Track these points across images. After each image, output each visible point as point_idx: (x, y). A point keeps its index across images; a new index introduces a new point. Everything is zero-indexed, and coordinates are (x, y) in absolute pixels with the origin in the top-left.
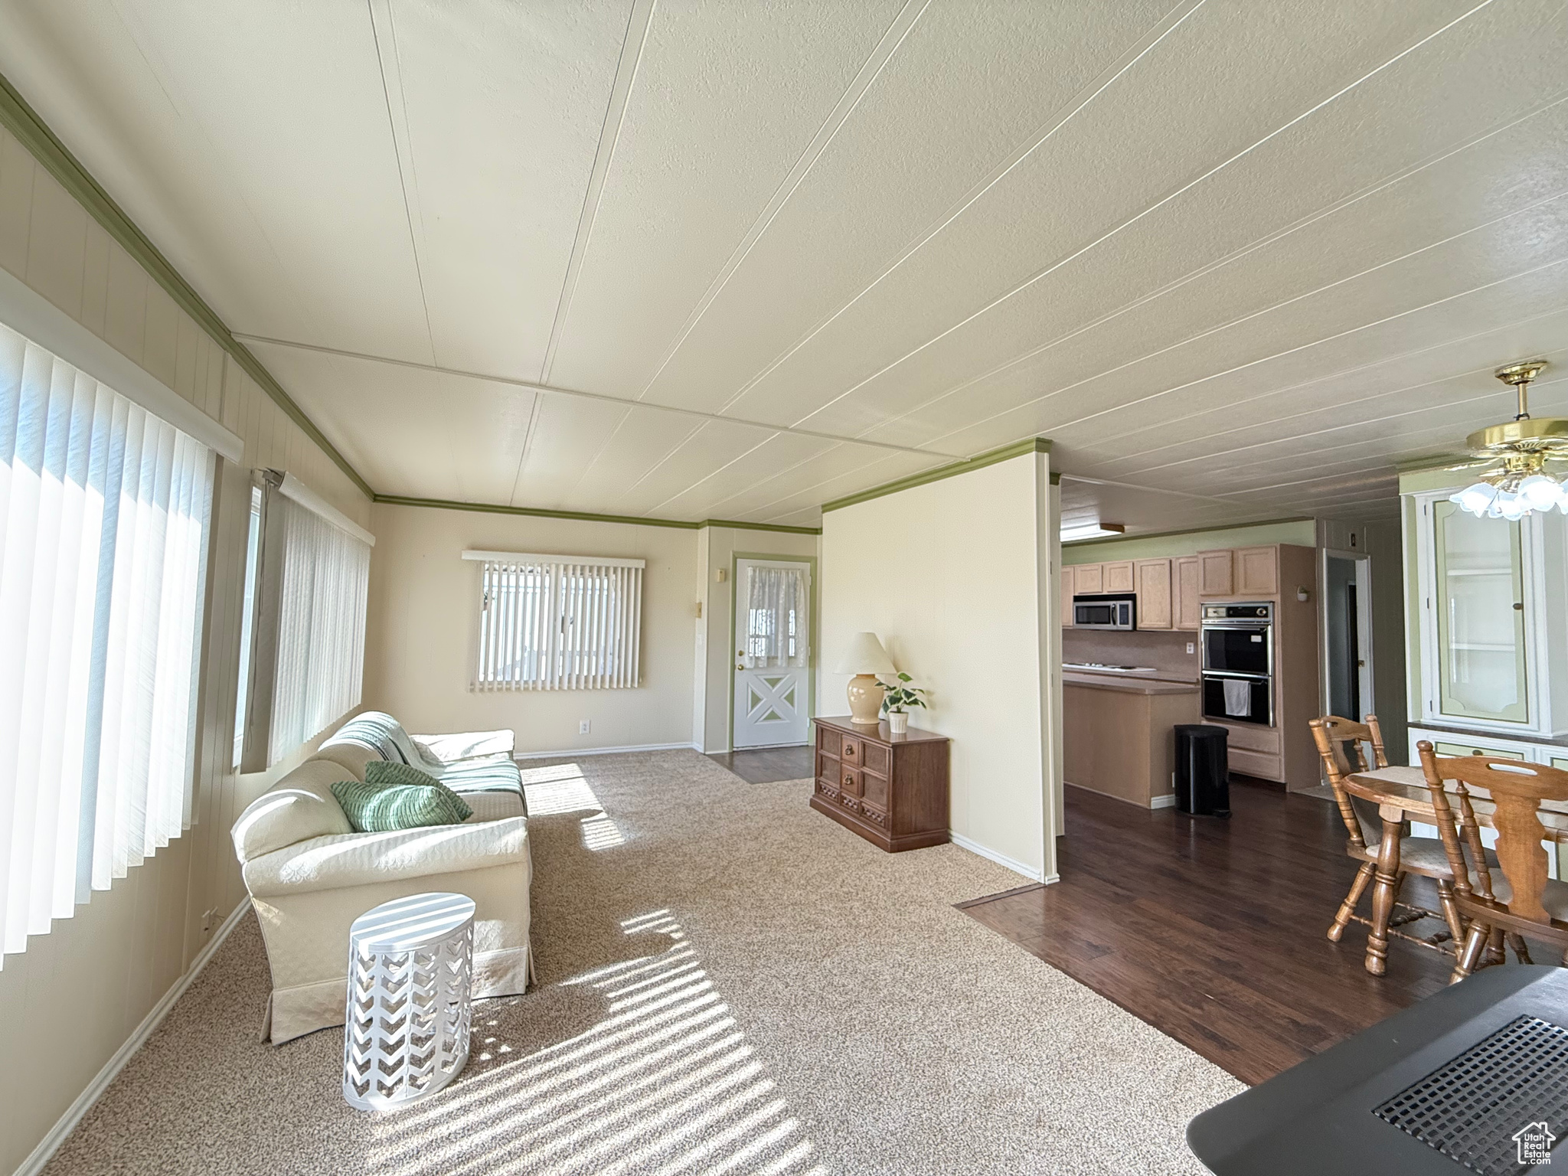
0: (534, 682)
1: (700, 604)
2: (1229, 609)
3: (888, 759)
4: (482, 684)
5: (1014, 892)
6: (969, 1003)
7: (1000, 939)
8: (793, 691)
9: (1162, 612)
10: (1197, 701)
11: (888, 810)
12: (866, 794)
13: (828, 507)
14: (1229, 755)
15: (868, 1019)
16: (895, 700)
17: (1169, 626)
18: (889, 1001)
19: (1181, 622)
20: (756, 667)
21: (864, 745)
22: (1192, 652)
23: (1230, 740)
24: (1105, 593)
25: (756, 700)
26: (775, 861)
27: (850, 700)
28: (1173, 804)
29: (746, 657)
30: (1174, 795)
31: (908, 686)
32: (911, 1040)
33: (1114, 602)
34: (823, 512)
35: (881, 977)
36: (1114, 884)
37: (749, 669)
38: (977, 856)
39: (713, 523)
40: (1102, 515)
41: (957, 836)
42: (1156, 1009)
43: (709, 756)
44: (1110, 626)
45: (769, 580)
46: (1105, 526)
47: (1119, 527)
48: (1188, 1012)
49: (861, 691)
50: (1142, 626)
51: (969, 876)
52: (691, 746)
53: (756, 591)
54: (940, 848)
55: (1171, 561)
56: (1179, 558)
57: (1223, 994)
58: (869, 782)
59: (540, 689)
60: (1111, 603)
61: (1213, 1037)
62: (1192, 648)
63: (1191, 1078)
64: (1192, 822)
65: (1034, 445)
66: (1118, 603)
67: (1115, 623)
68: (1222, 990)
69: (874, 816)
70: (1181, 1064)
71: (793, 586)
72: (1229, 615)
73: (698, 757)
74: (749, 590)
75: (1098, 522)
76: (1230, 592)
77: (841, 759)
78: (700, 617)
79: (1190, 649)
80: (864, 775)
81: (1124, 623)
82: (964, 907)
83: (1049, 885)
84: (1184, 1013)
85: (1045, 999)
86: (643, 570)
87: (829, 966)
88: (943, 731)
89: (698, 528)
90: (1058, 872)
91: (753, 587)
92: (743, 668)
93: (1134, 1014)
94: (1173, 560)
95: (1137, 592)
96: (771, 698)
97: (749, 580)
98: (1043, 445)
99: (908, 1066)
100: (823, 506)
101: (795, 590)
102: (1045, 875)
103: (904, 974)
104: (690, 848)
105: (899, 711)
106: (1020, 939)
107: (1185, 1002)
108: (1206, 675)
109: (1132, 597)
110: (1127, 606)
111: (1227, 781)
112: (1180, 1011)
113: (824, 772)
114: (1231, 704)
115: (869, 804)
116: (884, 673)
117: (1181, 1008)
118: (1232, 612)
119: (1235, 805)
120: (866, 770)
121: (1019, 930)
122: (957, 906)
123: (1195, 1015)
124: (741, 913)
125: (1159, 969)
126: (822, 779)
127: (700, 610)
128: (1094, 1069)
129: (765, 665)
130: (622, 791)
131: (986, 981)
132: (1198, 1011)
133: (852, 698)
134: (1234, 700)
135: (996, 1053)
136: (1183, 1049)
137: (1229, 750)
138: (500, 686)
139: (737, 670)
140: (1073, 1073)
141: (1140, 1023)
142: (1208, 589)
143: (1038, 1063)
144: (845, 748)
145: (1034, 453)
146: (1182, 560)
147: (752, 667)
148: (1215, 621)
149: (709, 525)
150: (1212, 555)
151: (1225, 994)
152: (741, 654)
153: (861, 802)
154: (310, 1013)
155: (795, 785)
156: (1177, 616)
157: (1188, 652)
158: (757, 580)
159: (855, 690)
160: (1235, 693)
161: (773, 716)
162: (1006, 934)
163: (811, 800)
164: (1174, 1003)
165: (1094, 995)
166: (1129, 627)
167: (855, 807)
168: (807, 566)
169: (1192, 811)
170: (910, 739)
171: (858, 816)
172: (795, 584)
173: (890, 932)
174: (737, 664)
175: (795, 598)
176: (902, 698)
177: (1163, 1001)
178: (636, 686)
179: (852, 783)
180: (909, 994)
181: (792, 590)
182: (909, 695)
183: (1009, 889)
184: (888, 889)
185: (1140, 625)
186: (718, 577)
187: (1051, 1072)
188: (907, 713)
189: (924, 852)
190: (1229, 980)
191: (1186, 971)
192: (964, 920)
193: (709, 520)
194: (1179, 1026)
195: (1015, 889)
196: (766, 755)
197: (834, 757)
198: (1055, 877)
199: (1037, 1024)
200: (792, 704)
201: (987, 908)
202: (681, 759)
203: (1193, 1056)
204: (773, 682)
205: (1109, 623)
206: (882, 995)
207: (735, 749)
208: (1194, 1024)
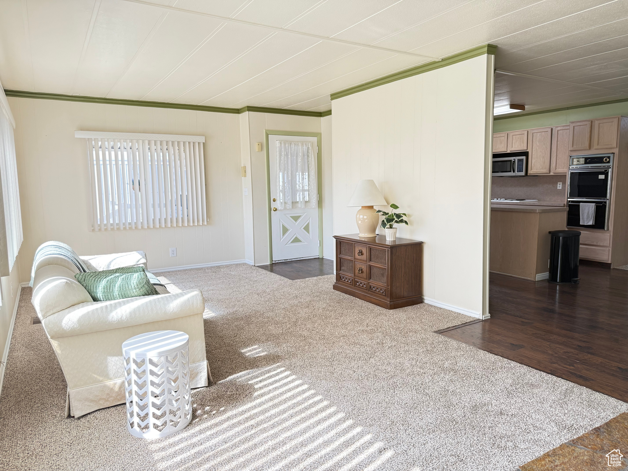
0: (135, 223)
1: (245, 167)
2: (586, 159)
3: (387, 256)
4: (99, 226)
5: (466, 324)
6: (455, 372)
7: (464, 345)
8: (308, 223)
9: (544, 163)
10: (564, 216)
11: (388, 286)
12: (372, 278)
13: (335, 96)
14: (580, 250)
15: (403, 382)
16: (390, 220)
17: (548, 172)
18: (412, 374)
19: (556, 169)
20: (285, 209)
21: (370, 249)
22: (561, 188)
23: (582, 239)
24: (509, 152)
25: (285, 230)
26: (324, 317)
27: (358, 223)
28: (547, 278)
29: (278, 202)
30: (548, 273)
31: (397, 211)
32: (429, 389)
33: (515, 158)
34: (332, 99)
35: (404, 365)
36: (521, 317)
37: (281, 210)
38: (441, 308)
39: (251, 109)
40: (511, 99)
41: (427, 299)
42: (551, 368)
43: (258, 266)
44: (511, 174)
45: (291, 150)
46: (512, 106)
47: (521, 107)
48: (567, 368)
49: (365, 217)
50: (531, 172)
51: (439, 318)
52: (244, 262)
53: (282, 158)
54: (418, 306)
55: (552, 129)
56: (557, 127)
57: (583, 360)
58: (374, 271)
59: (140, 228)
60: (512, 159)
61: (581, 377)
62: (561, 186)
63: (572, 392)
64: (558, 286)
65: (486, 49)
66: (517, 158)
67: (514, 171)
68: (583, 358)
69: (378, 290)
70: (567, 387)
71: (307, 155)
72: (586, 163)
73: (251, 268)
74: (278, 157)
75: (509, 103)
76: (588, 148)
77: (355, 259)
78: (245, 176)
79: (560, 186)
80: (370, 267)
81: (520, 172)
82: (440, 332)
83: (485, 320)
84: (565, 369)
85: (494, 368)
86: (204, 143)
87: (374, 362)
88: (417, 238)
89: (239, 113)
90: (490, 312)
91: (280, 155)
92: (276, 210)
93: (540, 370)
94: (554, 128)
95: (529, 150)
96: (295, 229)
97: (278, 149)
98: (492, 49)
99: (431, 399)
100: (332, 95)
101: (308, 156)
102: (483, 314)
103: (416, 363)
104: (271, 314)
105: (391, 227)
106: (474, 345)
107: (565, 364)
108: (569, 201)
109: (526, 154)
110: (523, 159)
111: (578, 264)
112: (563, 368)
113: (343, 268)
114: (583, 218)
115: (373, 283)
116: (379, 204)
117: (563, 367)
118: (588, 160)
119: (581, 276)
120: (372, 263)
121: (473, 341)
122: (435, 332)
123: (571, 369)
124: (315, 342)
125: (550, 352)
126: (341, 272)
127: (245, 172)
128: (524, 392)
129: (291, 207)
130: (211, 288)
131: (461, 363)
132: (572, 367)
133: (360, 222)
134: (585, 216)
135: (474, 391)
136: (567, 382)
137: (581, 246)
138: (112, 227)
139: (272, 211)
140: (515, 394)
141: (544, 374)
142: (575, 147)
143: (496, 392)
144: (357, 251)
145: (486, 55)
146: (559, 128)
147: (283, 209)
148: (578, 166)
149: (249, 110)
150: (579, 124)
151: (585, 360)
152: (274, 201)
153: (369, 283)
154: (92, 401)
155: (320, 279)
156: (553, 165)
157: (558, 188)
158: (283, 149)
159: (361, 216)
160: (586, 211)
161: (296, 240)
162: (466, 343)
163: (334, 286)
164: (560, 365)
165: (519, 365)
166: (523, 174)
167: (365, 286)
168: (315, 139)
169: (558, 281)
170: (397, 243)
171: (367, 291)
172: (308, 152)
173: (402, 345)
174: (272, 207)
175: (308, 161)
176: (394, 219)
177: (554, 365)
178: (206, 223)
179: (362, 272)
180: (422, 371)
181: (306, 157)
182: (398, 216)
183: (463, 323)
184: (394, 326)
185: (530, 172)
186: (256, 148)
187: (504, 395)
188: (396, 228)
189: (409, 308)
190: (586, 354)
191: (564, 352)
192: (441, 338)
193: (248, 107)
194: (564, 374)
195: (466, 323)
196: (295, 265)
197: (349, 258)
198: (488, 315)
199: (492, 378)
200: (308, 232)
201: (453, 332)
202: (241, 269)
203: (572, 384)
204: (296, 218)
205: (510, 172)
206: (408, 372)
207: (273, 262)
208: (571, 373)
